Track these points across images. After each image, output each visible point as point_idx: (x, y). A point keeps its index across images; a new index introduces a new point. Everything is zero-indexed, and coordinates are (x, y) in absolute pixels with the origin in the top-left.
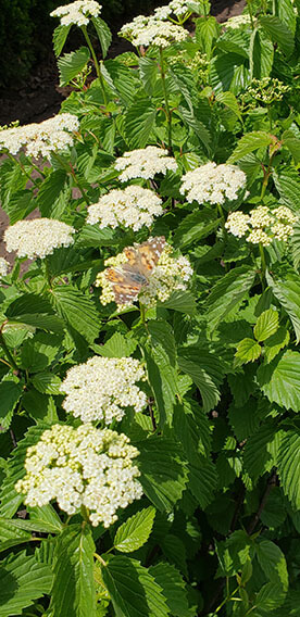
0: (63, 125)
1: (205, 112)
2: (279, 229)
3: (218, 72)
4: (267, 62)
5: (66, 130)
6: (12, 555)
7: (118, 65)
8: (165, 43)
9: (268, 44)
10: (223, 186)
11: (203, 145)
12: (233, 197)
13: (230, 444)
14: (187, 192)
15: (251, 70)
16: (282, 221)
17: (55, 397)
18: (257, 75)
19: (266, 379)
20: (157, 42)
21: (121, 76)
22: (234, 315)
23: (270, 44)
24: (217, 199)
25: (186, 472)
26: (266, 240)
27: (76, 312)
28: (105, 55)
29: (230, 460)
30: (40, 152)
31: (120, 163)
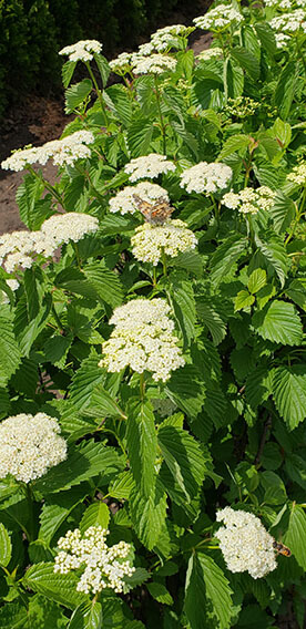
0: (81, 140)
1: (193, 125)
2: (262, 201)
3: (197, 96)
4: (239, 85)
5: (84, 143)
6: (84, 442)
7: (117, 92)
8: (160, 71)
9: (238, 70)
10: (215, 178)
11: (192, 153)
12: (223, 186)
13: (232, 389)
14: (186, 186)
15: (225, 93)
16: (264, 196)
17: (95, 346)
18: (231, 95)
19: (260, 323)
20: (154, 69)
21: (120, 101)
22: (230, 278)
23: (240, 70)
24: (211, 188)
25: (204, 390)
26: (254, 210)
27: (103, 286)
28: (105, 85)
29: (233, 402)
30: (65, 162)
31: (128, 168)
